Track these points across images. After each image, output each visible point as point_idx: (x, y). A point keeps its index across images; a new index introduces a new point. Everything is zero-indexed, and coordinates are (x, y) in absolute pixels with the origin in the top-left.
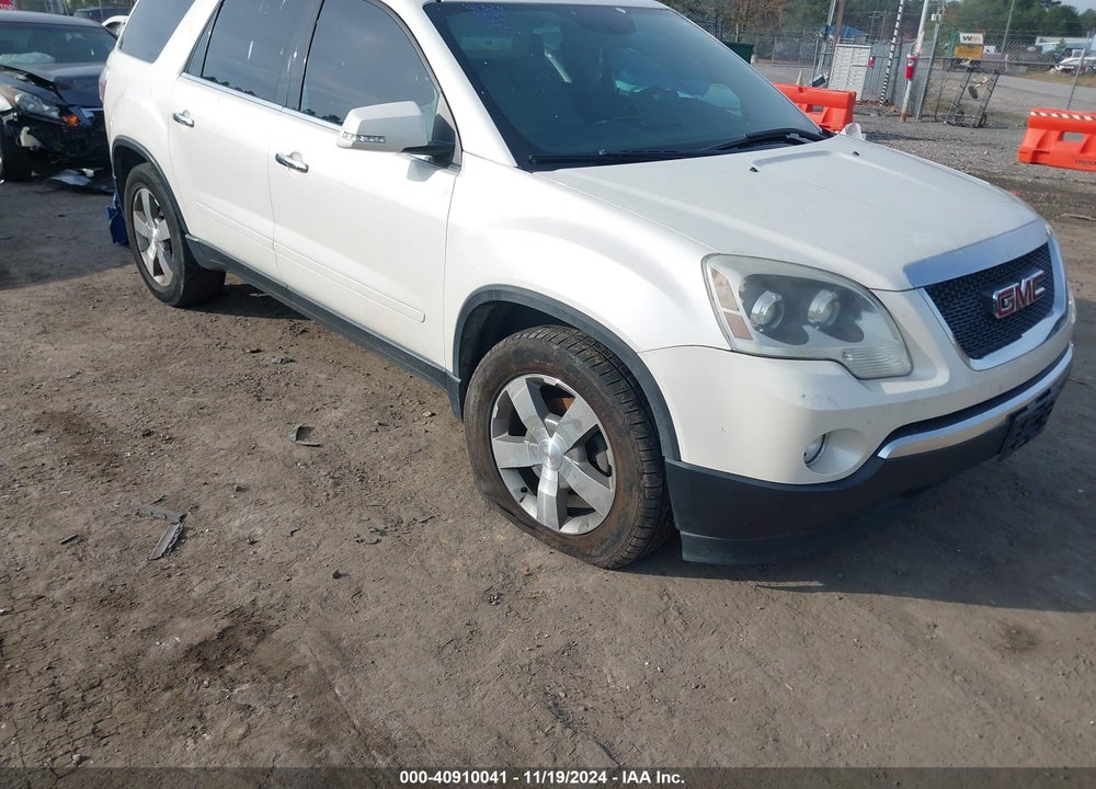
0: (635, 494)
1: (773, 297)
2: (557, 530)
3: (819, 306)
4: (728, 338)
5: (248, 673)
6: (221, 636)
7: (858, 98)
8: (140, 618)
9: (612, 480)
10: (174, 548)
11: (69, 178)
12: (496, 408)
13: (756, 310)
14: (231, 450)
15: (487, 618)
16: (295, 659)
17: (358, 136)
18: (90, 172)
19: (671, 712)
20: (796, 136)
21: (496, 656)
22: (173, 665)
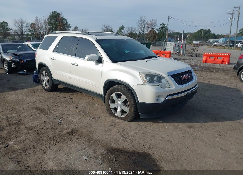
0: (132, 108)
1: (149, 77)
2: (121, 117)
3: (155, 78)
4: (143, 83)
5: (77, 135)
6: (71, 131)
7: (172, 52)
8: (58, 130)
9: (129, 107)
10: (61, 122)
11: (22, 73)
12: (110, 99)
13: (147, 79)
14: (66, 110)
15: (111, 128)
16: (83, 133)
17: (88, 59)
18: (25, 71)
19: (139, 136)
20: (154, 57)
21: (113, 131)
22: (65, 135)
